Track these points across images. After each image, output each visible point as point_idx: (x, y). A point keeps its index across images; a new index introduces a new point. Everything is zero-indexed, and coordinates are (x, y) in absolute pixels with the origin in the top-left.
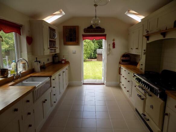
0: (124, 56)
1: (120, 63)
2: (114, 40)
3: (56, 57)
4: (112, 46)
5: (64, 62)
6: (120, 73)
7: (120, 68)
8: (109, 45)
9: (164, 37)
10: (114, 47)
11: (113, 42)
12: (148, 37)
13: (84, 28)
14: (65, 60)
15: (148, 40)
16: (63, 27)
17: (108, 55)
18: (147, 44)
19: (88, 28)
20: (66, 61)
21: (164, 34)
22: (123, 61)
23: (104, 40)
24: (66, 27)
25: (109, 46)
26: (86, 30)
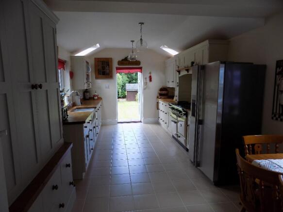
0: (161, 90)
1: (158, 97)
2: (150, 73)
3: (87, 92)
4: (148, 79)
5: (96, 97)
6: (158, 109)
7: (158, 103)
8: (146, 78)
9: (188, 72)
10: (151, 80)
11: (149, 75)
12: (179, 72)
13: (118, 61)
14: (97, 96)
15: (179, 74)
16: (95, 59)
17: (144, 89)
18: (179, 77)
19: (123, 60)
20: (99, 96)
21: (187, 70)
22: (160, 95)
23: (139, 74)
24: (98, 59)
25: (145, 80)
26: (120, 63)
